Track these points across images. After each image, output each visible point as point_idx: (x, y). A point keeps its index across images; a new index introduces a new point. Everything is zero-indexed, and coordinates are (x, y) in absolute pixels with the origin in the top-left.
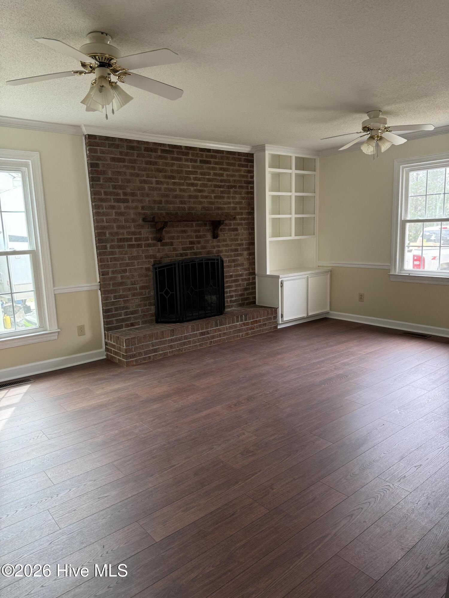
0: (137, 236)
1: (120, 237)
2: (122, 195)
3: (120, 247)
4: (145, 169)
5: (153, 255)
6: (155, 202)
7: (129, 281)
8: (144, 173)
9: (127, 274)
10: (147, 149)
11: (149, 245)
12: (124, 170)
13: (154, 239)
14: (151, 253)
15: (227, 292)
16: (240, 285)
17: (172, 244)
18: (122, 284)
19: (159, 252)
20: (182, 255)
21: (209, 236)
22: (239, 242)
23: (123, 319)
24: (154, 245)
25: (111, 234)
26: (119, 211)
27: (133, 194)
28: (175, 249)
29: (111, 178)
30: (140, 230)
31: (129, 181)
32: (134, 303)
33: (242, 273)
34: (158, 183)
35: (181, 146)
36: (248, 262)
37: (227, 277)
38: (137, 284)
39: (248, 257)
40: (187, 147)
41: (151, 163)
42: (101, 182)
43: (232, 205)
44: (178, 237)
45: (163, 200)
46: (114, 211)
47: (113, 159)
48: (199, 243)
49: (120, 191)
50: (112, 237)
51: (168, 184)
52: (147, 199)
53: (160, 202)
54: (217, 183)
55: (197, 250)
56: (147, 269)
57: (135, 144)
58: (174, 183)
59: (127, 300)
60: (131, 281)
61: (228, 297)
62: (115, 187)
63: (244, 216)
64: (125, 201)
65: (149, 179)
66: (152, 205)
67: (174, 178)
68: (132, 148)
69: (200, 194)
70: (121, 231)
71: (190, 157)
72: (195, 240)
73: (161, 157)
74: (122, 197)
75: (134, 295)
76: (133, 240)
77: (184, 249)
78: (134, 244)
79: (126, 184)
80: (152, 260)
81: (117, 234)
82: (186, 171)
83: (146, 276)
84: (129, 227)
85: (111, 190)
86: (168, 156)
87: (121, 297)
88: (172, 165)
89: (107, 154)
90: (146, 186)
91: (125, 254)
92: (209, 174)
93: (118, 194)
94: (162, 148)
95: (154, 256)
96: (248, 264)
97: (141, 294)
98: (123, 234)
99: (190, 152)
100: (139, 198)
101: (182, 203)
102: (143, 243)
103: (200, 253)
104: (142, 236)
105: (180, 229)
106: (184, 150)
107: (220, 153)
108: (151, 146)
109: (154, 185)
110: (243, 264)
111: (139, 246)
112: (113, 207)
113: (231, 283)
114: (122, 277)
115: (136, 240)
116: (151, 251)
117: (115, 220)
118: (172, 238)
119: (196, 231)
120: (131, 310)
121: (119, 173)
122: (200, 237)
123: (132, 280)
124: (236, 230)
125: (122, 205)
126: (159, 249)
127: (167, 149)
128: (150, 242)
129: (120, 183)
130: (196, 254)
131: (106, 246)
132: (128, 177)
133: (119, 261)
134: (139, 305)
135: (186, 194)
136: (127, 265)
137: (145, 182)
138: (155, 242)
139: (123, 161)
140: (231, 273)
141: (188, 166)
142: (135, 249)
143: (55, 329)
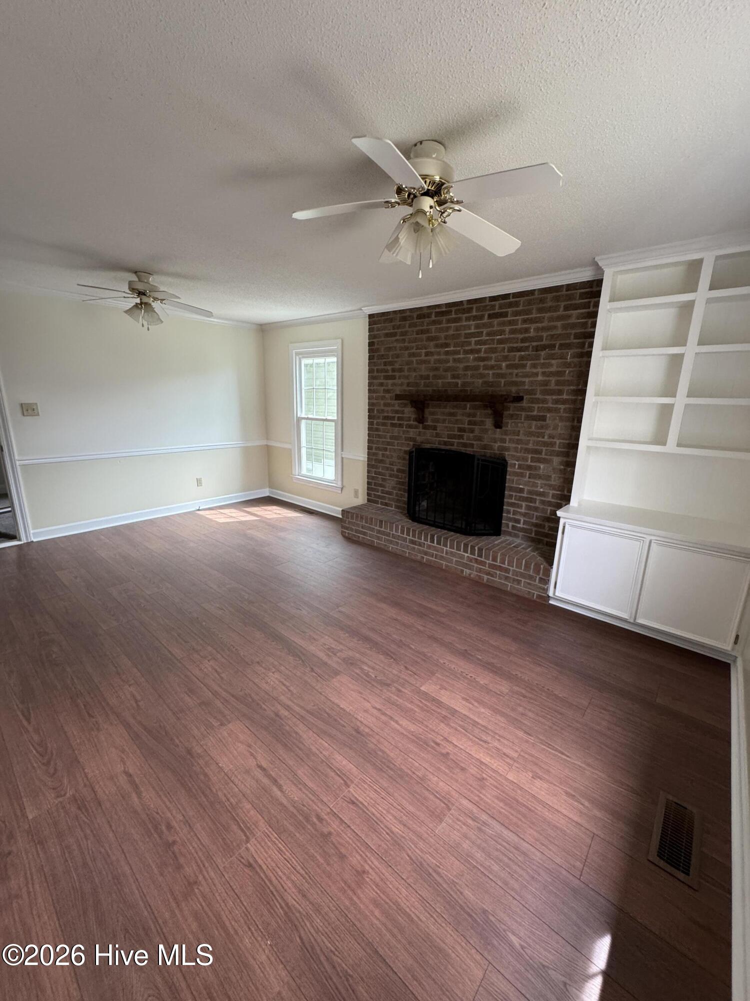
0: (399, 415)
1: (386, 414)
2: (390, 371)
3: (384, 424)
4: (415, 340)
5: (413, 438)
6: (422, 377)
7: (388, 461)
8: (414, 344)
9: (388, 453)
10: (420, 317)
11: (410, 426)
12: (395, 344)
13: (416, 420)
14: (411, 435)
16: (536, 509)
17: (435, 428)
18: (381, 461)
19: (419, 435)
20: (445, 443)
21: (489, 423)
22: (546, 439)
23: (379, 495)
24: (416, 427)
25: (378, 410)
26: (386, 388)
27: (401, 370)
28: (437, 435)
29: (383, 355)
30: (403, 409)
31: (398, 356)
32: (391, 484)
33: (543, 492)
34: (427, 354)
35: (462, 302)
38: (396, 465)
40: (470, 302)
41: (422, 332)
42: (375, 360)
44: (444, 421)
45: (431, 374)
46: (383, 388)
47: (387, 335)
48: (472, 431)
49: (389, 368)
50: (378, 414)
51: (439, 354)
52: (414, 374)
53: (427, 377)
54: (515, 345)
55: (467, 440)
56: (405, 452)
57: (408, 314)
58: (447, 353)
59: (385, 479)
60: (390, 461)
62: (385, 364)
64: (393, 377)
65: (418, 351)
66: (418, 381)
67: (447, 345)
68: (404, 319)
69: (482, 364)
70: (386, 409)
71: (474, 313)
72: (466, 426)
73: (434, 322)
74: (390, 373)
75: (391, 476)
76: (396, 419)
77: (449, 436)
78: (396, 423)
79: (396, 360)
80: (411, 443)
81: (383, 411)
82: (465, 334)
83: (404, 459)
84: (393, 405)
85: (383, 367)
86: (444, 318)
87: (380, 473)
88: (448, 329)
89: (382, 330)
90: (414, 359)
91: (387, 433)
93: (387, 371)
94: (437, 310)
95: (414, 440)
97: (397, 477)
98: (388, 412)
99: (474, 306)
100: (406, 373)
101: (454, 377)
102: (405, 423)
103: (472, 445)
104: (405, 415)
105: (447, 410)
106: (465, 306)
108: (426, 311)
109: (423, 357)
110: (548, 478)
111: (401, 426)
112: (382, 384)
113: (519, 500)
114: (383, 455)
115: (399, 419)
116: (412, 433)
117: (383, 398)
118: (437, 421)
119: (469, 415)
120: (387, 489)
121: (390, 349)
122: (475, 423)
124: (543, 418)
125: (390, 382)
126: (420, 432)
127: (444, 309)
128: (412, 422)
129: (390, 359)
130: (465, 445)
131: (373, 422)
132: (398, 352)
133: (382, 438)
134: (394, 488)
135: (461, 366)
136: (388, 443)
137: (414, 355)
138: (415, 423)
139: (394, 335)
141: (469, 327)
142: (397, 429)
143: (339, 484)
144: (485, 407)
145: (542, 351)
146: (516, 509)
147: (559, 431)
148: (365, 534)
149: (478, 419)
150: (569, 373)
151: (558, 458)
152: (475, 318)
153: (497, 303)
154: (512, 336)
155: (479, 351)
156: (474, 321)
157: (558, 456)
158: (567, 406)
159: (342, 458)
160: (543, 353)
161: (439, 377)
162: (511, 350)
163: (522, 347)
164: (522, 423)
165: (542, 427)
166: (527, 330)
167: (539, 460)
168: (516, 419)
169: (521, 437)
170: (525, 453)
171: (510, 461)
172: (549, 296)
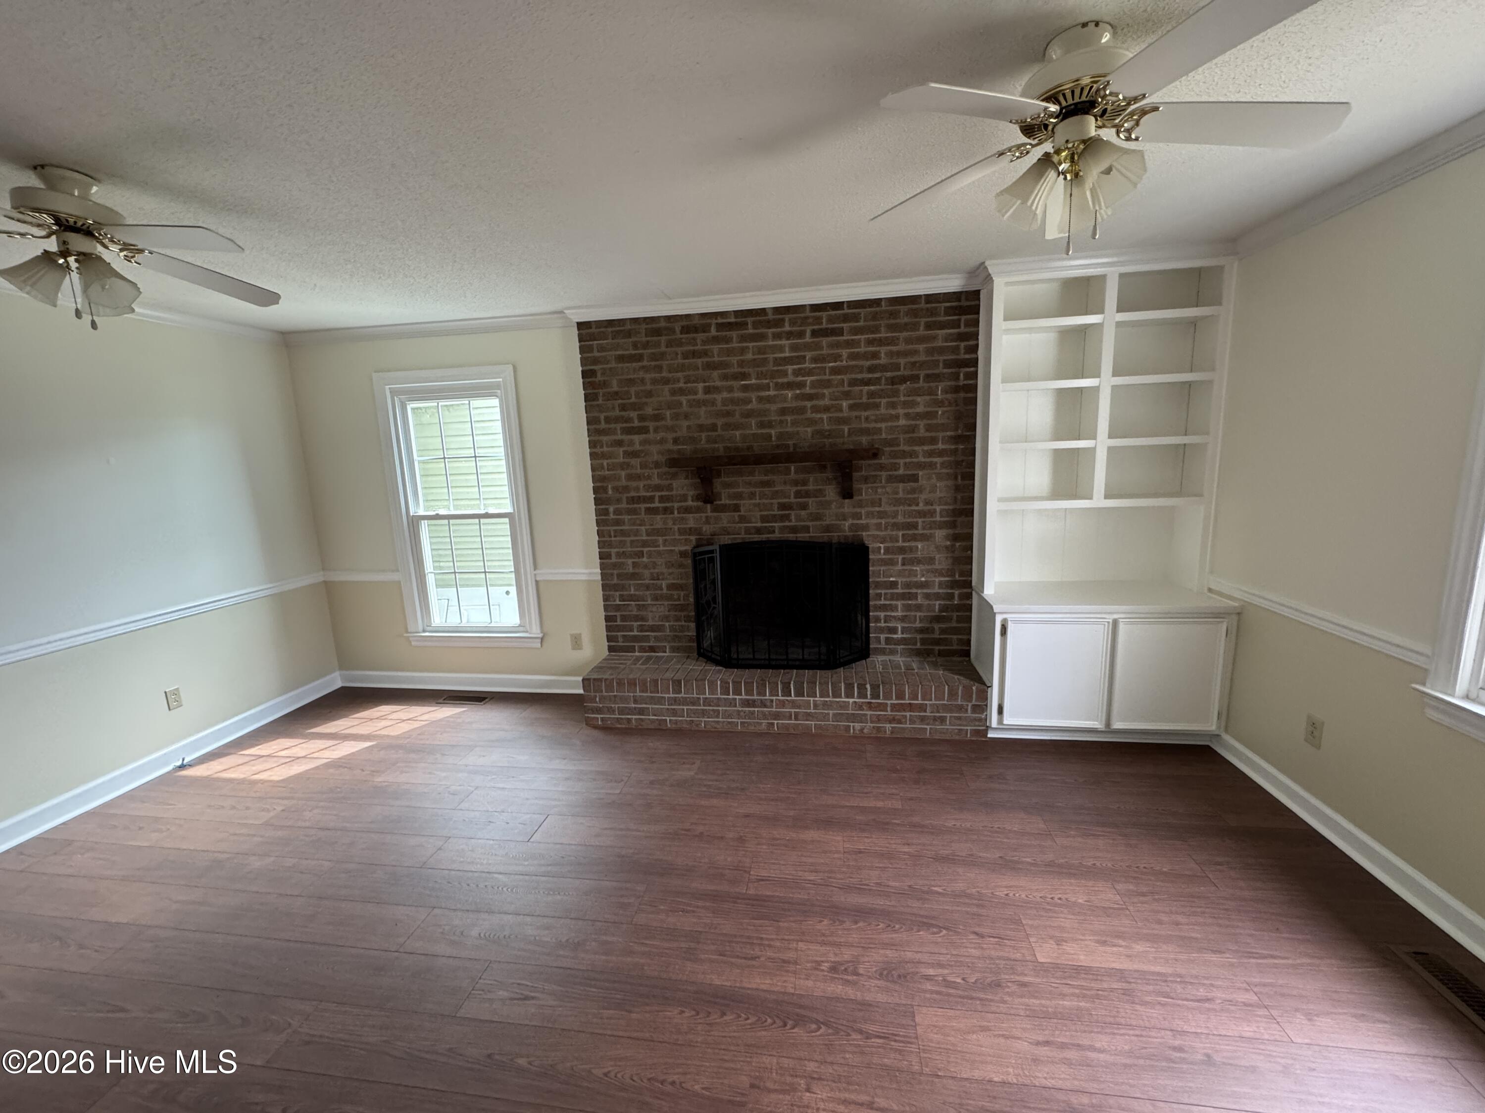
0: (663, 493)
1: (633, 494)
2: (636, 421)
3: (630, 512)
4: (682, 368)
5: (696, 529)
6: (701, 428)
7: (647, 573)
8: (679, 375)
9: (645, 559)
10: (686, 330)
11: (688, 510)
12: (641, 374)
13: (697, 498)
14: (691, 524)
15: (878, 620)
16: (919, 608)
17: (736, 508)
18: (633, 576)
19: (707, 521)
20: (758, 531)
21: (831, 492)
22: (921, 507)
23: (635, 636)
24: (698, 510)
25: (616, 489)
26: (630, 449)
27: (657, 418)
28: (743, 519)
29: (616, 393)
30: (669, 482)
31: (649, 394)
32: (656, 612)
33: (926, 581)
34: (707, 391)
35: (764, 310)
36: (946, 555)
37: (878, 585)
38: (663, 579)
39: (948, 543)
40: (777, 310)
41: (694, 354)
42: (600, 402)
43: (902, 422)
44: (752, 495)
45: (720, 422)
46: (621, 450)
47: (621, 359)
48: (804, 507)
49: (634, 414)
50: (617, 495)
51: (730, 389)
52: (685, 423)
53: (714, 427)
54: (859, 376)
55: (797, 521)
56: (683, 554)
57: (663, 324)
58: (746, 388)
59: (644, 605)
60: (652, 574)
61: (881, 630)
62: (623, 408)
63: (941, 446)
64: (643, 430)
65: (689, 385)
66: (696, 435)
67: (744, 376)
68: (657, 332)
69: (809, 404)
70: (634, 484)
71: (787, 328)
72: (792, 500)
73: (716, 340)
74: (636, 423)
75: (656, 598)
76: (657, 499)
77: (764, 519)
78: (658, 508)
79: (644, 400)
80: (693, 538)
81: (626, 489)
82: (776, 359)
83: (681, 566)
84: (649, 477)
85: (617, 413)
86: (734, 334)
87: (632, 598)
88: (743, 351)
89: (610, 350)
90: (684, 399)
91: (640, 525)
92: (837, 358)
93: (629, 420)
94: (720, 321)
95: (697, 531)
96: (950, 561)
97: (669, 598)
98: (637, 489)
99: (787, 317)
100: (669, 422)
101: (762, 425)
102: (676, 505)
103: (806, 529)
104: (674, 492)
105: (757, 478)
106: (771, 316)
107: (870, 306)
108: (696, 321)
109: (700, 396)
110: (931, 560)
111: (666, 510)
112: (620, 443)
113: (892, 599)
114: (635, 565)
115: (662, 499)
116: (691, 521)
117: (623, 466)
118: (739, 496)
119: (796, 483)
120: (650, 623)
121: (631, 382)
122: (807, 494)
123: (652, 571)
124: (914, 478)
125: (637, 438)
126: (707, 517)
127: (733, 320)
128: (690, 503)
129: (633, 400)
130: (794, 530)
131: (607, 510)
132: (649, 387)
133: (629, 536)
134: (666, 618)
135: (774, 407)
136: (645, 544)
137: (682, 392)
138: (700, 504)
139: (640, 358)
140: (891, 576)
141: (781, 349)
142: (659, 517)
143: (536, 632)
144: (823, 468)
145: (901, 384)
146: (889, 614)
147: (938, 494)
148: (641, 712)
149: (811, 487)
150: (943, 413)
151: (941, 531)
152: (789, 335)
153: (824, 315)
154: (854, 363)
155: (801, 385)
156: (788, 339)
157: (940, 528)
158: (946, 459)
159: (537, 582)
160: (902, 387)
161: (737, 427)
162: (853, 383)
163: (870, 379)
164: (884, 487)
165: (913, 491)
166: (875, 355)
167: (914, 538)
168: (875, 482)
169: (885, 507)
170: (892, 530)
171: (872, 545)
172: (903, 308)
